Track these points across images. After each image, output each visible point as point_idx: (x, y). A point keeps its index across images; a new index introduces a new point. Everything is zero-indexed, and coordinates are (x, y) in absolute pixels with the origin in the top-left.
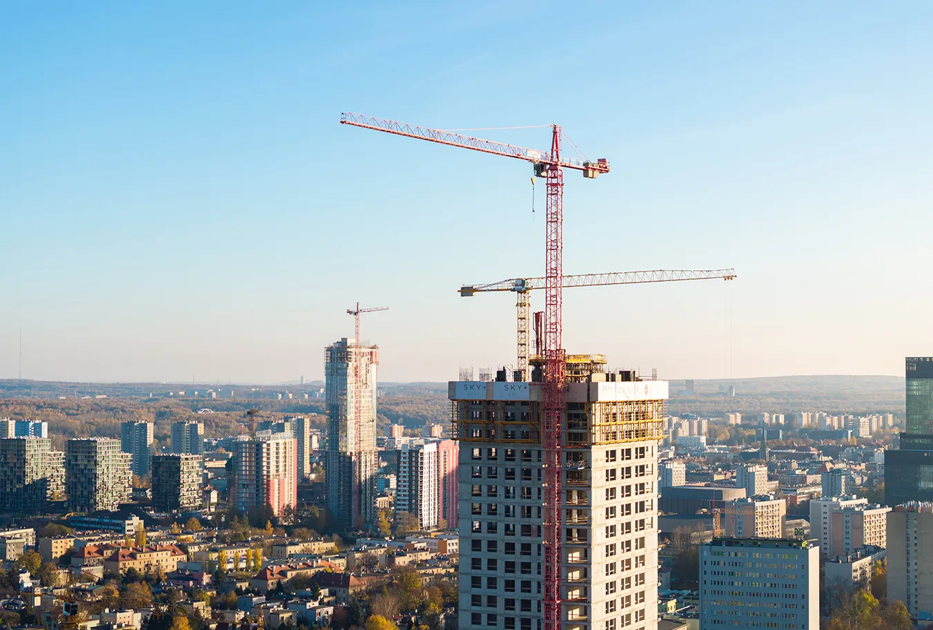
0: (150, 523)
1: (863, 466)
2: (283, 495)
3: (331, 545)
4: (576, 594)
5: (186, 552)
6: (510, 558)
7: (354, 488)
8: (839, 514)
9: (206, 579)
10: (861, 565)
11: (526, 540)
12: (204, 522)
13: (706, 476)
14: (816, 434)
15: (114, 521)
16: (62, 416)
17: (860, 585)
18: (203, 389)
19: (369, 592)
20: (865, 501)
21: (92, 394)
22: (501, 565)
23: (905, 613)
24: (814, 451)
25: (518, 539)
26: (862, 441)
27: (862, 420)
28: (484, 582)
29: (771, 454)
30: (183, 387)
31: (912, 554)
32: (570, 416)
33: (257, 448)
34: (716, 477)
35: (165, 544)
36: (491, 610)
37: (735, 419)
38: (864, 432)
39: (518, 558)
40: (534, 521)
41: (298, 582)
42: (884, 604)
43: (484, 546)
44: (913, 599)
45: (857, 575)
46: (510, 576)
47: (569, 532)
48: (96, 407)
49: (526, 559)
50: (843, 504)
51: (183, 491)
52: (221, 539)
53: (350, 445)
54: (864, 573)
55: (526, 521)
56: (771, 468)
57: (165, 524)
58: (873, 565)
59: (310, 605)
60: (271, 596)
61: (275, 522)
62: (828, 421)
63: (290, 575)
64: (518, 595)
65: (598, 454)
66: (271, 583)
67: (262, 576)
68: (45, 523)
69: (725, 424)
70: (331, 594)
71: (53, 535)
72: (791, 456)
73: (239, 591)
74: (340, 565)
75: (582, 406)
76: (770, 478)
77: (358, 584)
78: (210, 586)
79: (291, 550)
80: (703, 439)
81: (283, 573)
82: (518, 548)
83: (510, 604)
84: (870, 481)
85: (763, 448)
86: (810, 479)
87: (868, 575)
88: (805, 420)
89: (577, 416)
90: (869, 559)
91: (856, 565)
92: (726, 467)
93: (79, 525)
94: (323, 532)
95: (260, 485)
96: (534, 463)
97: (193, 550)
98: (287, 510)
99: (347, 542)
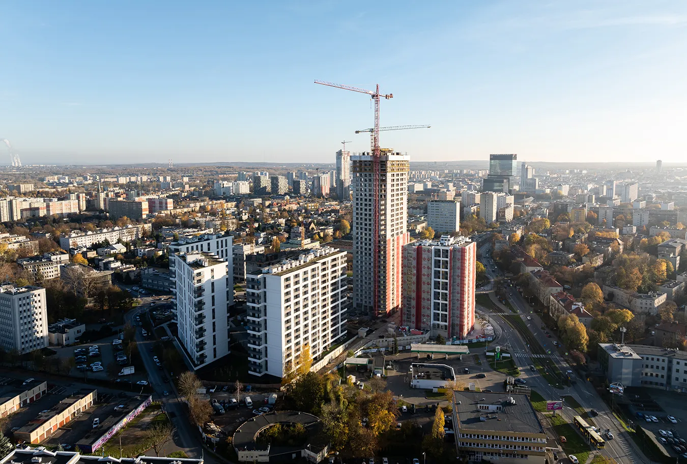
0: (291, 197)
1: (479, 183)
2: (326, 190)
3: (337, 203)
4: (383, 212)
5: (299, 204)
6: (366, 203)
7: (344, 189)
8: (469, 195)
9: (303, 211)
10: (474, 209)
11: (370, 198)
12: (305, 197)
13: (437, 186)
14: (467, 175)
15: (282, 197)
16: (274, 171)
17: (474, 213)
18: (311, 164)
19: (344, 214)
20: (476, 192)
21: (282, 166)
22: (363, 205)
23: (484, 220)
24: (466, 180)
25: (368, 198)
26: (480, 177)
27: (480, 172)
28: (359, 209)
29: (455, 180)
30: (305, 164)
31: (487, 205)
32: (381, 165)
33: (319, 178)
34: (440, 186)
35: (294, 202)
36: (361, 216)
37: (446, 171)
38: (480, 175)
39: (368, 203)
40: (372, 193)
41: (327, 212)
42: (478, 218)
43: (359, 199)
44: (486, 217)
45: (472, 211)
46: (366, 207)
47: (381, 196)
48: (283, 169)
49: (370, 203)
50: (470, 192)
51: (301, 189)
52: (309, 201)
53: (342, 177)
54: (474, 210)
55: (370, 193)
56: (454, 184)
57: (295, 197)
58: (477, 208)
59: (329, 217)
60: (319, 215)
61: (323, 197)
62: (471, 172)
63: (325, 210)
64: (368, 212)
65: (389, 175)
66: (320, 212)
67: (318, 210)
68: (264, 197)
69: (444, 173)
70: (335, 215)
71: (266, 200)
72: (460, 181)
73: (311, 214)
74: (338, 207)
75: (384, 162)
76: (454, 187)
77: (341, 212)
78: (304, 213)
79: (326, 204)
80: (438, 177)
81: (323, 210)
82: (368, 200)
83: (366, 215)
84: (481, 187)
85: (453, 179)
86: (465, 187)
87: (476, 210)
88: (465, 172)
89: (383, 164)
90: (476, 207)
91: (472, 208)
92: (443, 184)
93: (273, 198)
94: (335, 199)
95: (320, 188)
96: (372, 177)
97: (301, 204)
98: (327, 194)
99: (341, 202)
